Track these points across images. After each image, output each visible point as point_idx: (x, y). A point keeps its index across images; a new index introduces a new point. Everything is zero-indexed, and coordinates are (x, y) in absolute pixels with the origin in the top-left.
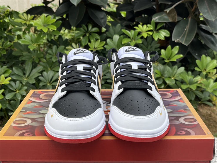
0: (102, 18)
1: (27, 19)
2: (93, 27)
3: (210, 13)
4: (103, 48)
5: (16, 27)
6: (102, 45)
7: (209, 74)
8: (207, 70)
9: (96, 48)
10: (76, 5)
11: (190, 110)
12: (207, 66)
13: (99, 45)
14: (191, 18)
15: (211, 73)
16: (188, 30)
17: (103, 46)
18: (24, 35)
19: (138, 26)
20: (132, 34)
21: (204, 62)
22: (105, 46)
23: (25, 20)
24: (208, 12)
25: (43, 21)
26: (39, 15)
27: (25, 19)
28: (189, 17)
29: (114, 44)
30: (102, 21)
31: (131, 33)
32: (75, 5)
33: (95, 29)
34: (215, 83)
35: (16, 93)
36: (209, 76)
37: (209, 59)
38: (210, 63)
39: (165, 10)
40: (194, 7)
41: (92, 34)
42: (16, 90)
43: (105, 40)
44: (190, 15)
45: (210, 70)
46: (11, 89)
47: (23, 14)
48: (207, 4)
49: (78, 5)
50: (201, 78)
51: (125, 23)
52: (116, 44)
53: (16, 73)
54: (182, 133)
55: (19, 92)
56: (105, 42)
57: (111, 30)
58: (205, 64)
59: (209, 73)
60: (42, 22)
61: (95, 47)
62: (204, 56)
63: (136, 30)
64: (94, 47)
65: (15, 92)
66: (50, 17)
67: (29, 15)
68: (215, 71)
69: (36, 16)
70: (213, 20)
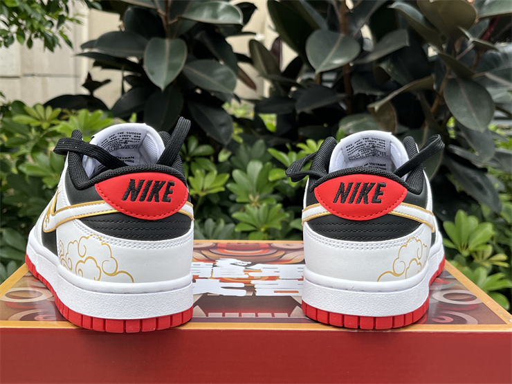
0: (222, 125)
1: (43, 117)
2: (200, 143)
3: (474, 115)
4: (223, 189)
5: (18, 135)
6: (222, 182)
7: (474, 256)
8: (471, 247)
9: (207, 189)
10: (163, 87)
11: (455, 279)
12: (469, 239)
13: (215, 182)
14: (430, 128)
15: (480, 254)
17: (225, 186)
18: (33, 155)
19: (305, 143)
20: (291, 160)
21: (464, 227)
22: (229, 186)
23: (38, 120)
24: (469, 112)
25: (82, 124)
26: (73, 111)
27: (37, 116)
28: (425, 126)
29: (251, 181)
30: (223, 130)
31: (289, 159)
32: (159, 88)
33: (205, 149)
34: (490, 278)
36: (477, 261)
37: (473, 221)
38: (477, 229)
39: (371, 106)
40: (436, 102)
41: (197, 160)
43: (230, 172)
44: (426, 122)
45: (477, 246)
47: (35, 107)
48: (465, 96)
49: (168, 87)
50: (457, 264)
51: (273, 141)
52: (255, 181)
54: (444, 319)
56: (227, 176)
57: (243, 152)
58: (464, 234)
59: (476, 252)
60: (80, 126)
61: (205, 188)
62: (461, 214)
63: (302, 152)
64: (200, 188)
66: (99, 115)
67: (49, 109)
68: (489, 249)
69: (65, 111)
70: (482, 130)
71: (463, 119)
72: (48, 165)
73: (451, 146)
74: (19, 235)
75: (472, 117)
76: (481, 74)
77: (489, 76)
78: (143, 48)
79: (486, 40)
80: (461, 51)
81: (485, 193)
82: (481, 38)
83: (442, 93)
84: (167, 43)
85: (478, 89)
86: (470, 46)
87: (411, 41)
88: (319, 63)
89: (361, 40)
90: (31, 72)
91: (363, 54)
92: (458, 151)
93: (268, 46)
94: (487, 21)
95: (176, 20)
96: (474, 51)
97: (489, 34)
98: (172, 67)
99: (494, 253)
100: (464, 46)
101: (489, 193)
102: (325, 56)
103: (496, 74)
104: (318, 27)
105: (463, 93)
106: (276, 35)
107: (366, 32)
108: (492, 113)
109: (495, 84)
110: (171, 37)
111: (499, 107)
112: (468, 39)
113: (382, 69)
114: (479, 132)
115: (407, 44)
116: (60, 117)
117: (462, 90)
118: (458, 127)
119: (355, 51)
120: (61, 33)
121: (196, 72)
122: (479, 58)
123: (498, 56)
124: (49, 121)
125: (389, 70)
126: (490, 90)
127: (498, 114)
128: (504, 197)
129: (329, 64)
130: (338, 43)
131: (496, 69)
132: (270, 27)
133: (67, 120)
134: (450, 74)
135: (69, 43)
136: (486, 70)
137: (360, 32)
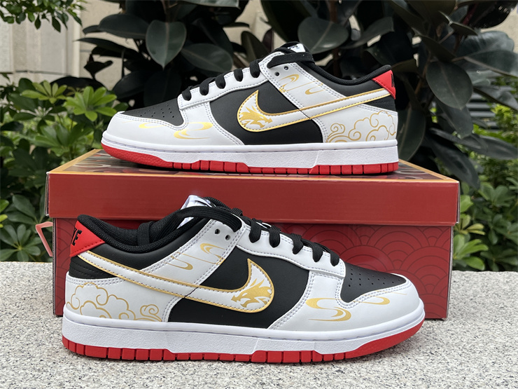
1: (49, 91)
3: (453, 94)
10: (163, 66)
14: (413, 109)
16: (406, 132)
18: (41, 128)
23: (45, 95)
24: (449, 92)
26: (78, 89)
27: (45, 93)
32: (160, 66)
34: (467, 244)
35: (15, 250)
40: (419, 85)
42: (16, 245)
44: (410, 105)
46: (6, 241)
47: (42, 84)
48: (446, 78)
49: (168, 66)
53: (19, 209)
55: (24, 249)
60: (85, 102)
66: (103, 92)
67: (55, 86)
68: (468, 219)
69: (70, 88)
70: (461, 108)
71: (444, 98)
72: (55, 137)
73: (433, 129)
74: (27, 201)
75: (452, 96)
76: (460, 58)
77: (467, 58)
78: (145, 32)
79: (466, 24)
80: (442, 37)
81: (465, 172)
82: (461, 22)
83: (425, 76)
84: (167, 26)
85: (459, 73)
86: (451, 32)
87: (395, 28)
89: (349, 29)
90: (24, 69)
91: (349, 41)
92: (439, 133)
93: (260, 37)
94: (466, 8)
95: (176, 4)
96: (453, 37)
97: (467, 20)
98: (172, 48)
99: (471, 223)
100: (445, 32)
101: (468, 171)
102: (315, 42)
103: (473, 57)
104: (309, 15)
105: (444, 74)
106: (268, 27)
107: (354, 22)
109: (474, 68)
110: (171, 21)
111: (477, 90)
112: (448, 22)
113: (370, 53)
114: (458, 110)
115: (393, 30)
116: (65, 93)
117: (443, 72)
118: (442, 108)
119: (344, 38)
120: (71, 11)
121: (193, 54)
122: (458, 42)
123: (476, 42)
124: (55, 97)
125: (376, 54)
126: (470, 74)
127: (476, 96)
128: (482, 177)
129: (319, 48)
130: (328, 29)
131: (475, 54)
132: (262, 19)
133: (73, 96)
134: (431, 58)
135: (78, 20)
136: (465, 55)
137: (348, 20)
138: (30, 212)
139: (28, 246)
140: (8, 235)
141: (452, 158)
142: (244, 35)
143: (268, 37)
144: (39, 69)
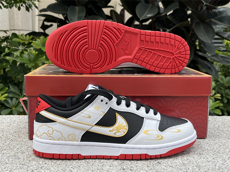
1: (25, 39)
3: (206, 36)
18: (22, 55)
23: (23, 40)
24: (204, 35)
26: (38, 37)
27: (23, 39)
34: (213, 103)
40: (191, 32)
42: (12, 107)
46: (7, 105)
47: (21, 35)
48: (203, 29)
53: (13, 91)
55: (15, 109)
60: (41, 43)
65: (12, 109)
67: (28, 36)
68: (214, 92)
69: (34, 37)
70: (210, 42)
71: (202, 38)
72: (28, 59)
73: (197, 52)
74: (17, 88)
75: (206, 37)
76: (209, 20)
77: (212, 20)
78: (67, 11)
79: (211, 4)
80: (201, 11)
82: (210, 3)
83: (193, 28)
84: (77, 8)
85: (209, 26)
86: (205, 8)
87: (179, 7)
88: (141, 16)
89: (159, 8)
90: (14, 29)
91: (159, 13)
92: (200, 53)
93: (119, 12)
96: (206, 10)
97: (212, 2)
98: (79, 18)
99: (215, 94)
100: (202, 8)
101: (213, 71)
102: (144, 14)
103: (215, 19)
106: (122, 8)
107: (161, 5)
108: (214, 36)
109: (215, 24)
110: (78, 6)
111: (217, 34)
112: (204, 4)
113: (168, 18)
114: (208, 43)
115: (178, 8)
116: (32, 39)
117: (201, 26)
118: (201, 42)
119: (156, 12)
120: (33, 3)
122: (208, 13)
123: (216, 13)
124: (28, 41)
125: (171, 19)
126: (214, 27)
127: (216, 37)
128: (220, 73)
129: (145, 17)
130: (149, 8)
131: (216, 18)
132: (119, 4)
133: (36, 40)
134: (196, 20)
135: (37, 7)
136: (212, 18)
137: (158, 4)
138: (18, 92)
139: (17, 107)
140: (8, 103)
141: (206, 65)
142: (111, 11)
143: (122, 12)
144: (20, 29)
